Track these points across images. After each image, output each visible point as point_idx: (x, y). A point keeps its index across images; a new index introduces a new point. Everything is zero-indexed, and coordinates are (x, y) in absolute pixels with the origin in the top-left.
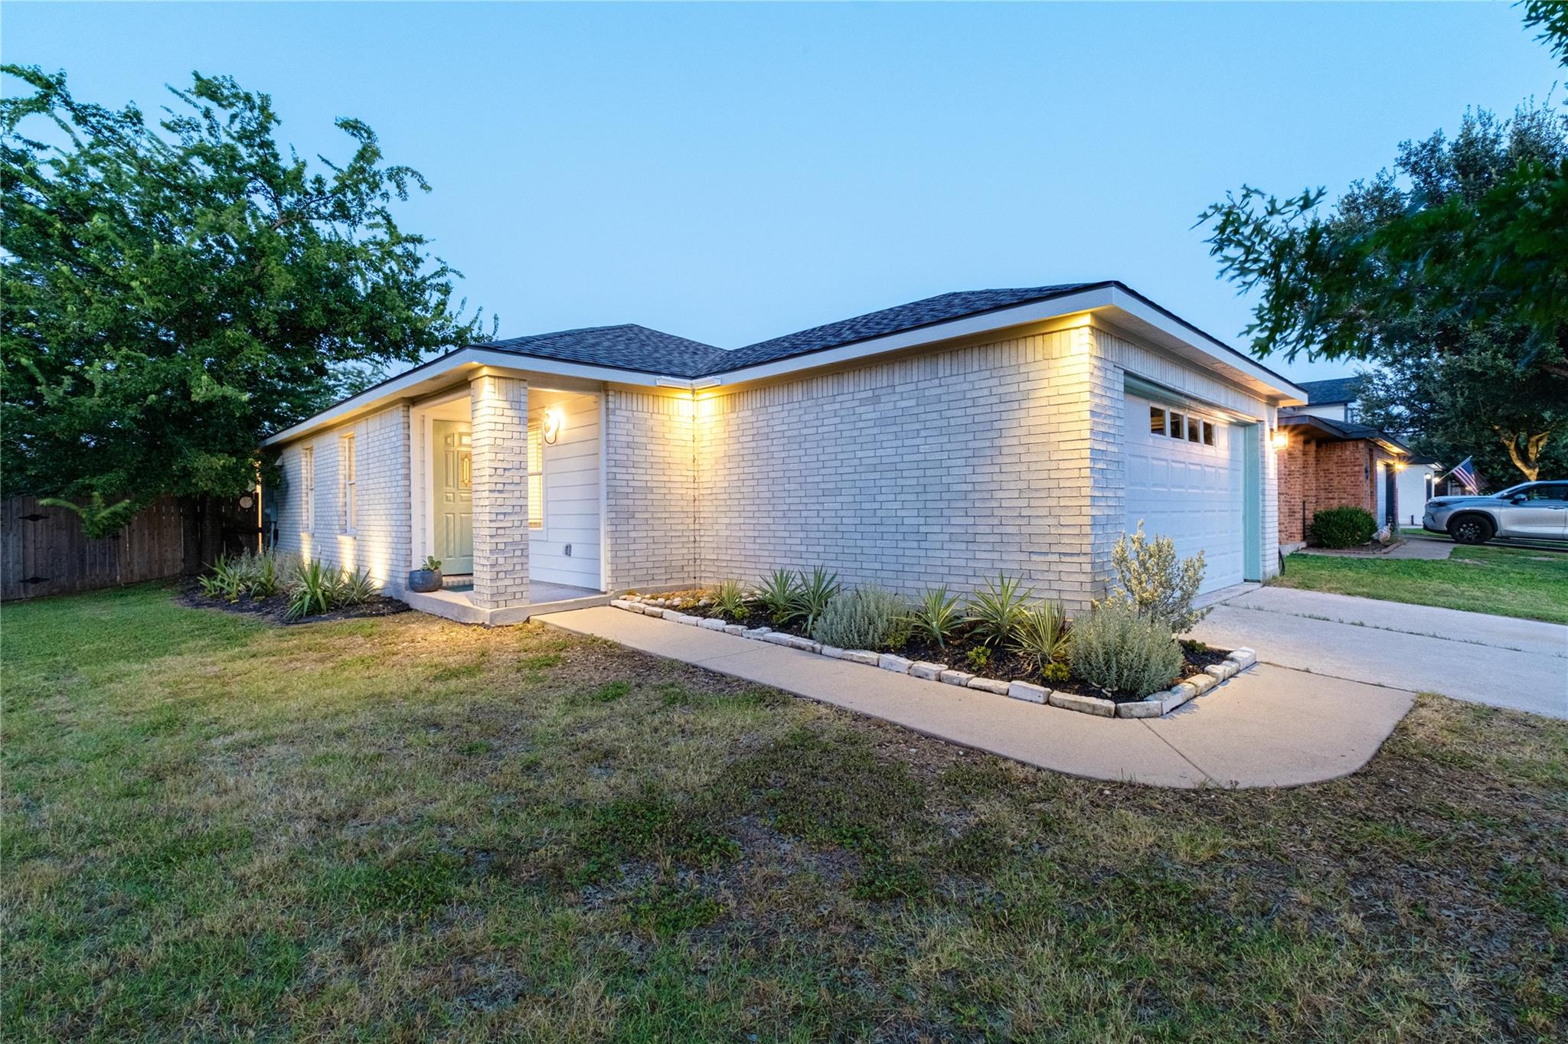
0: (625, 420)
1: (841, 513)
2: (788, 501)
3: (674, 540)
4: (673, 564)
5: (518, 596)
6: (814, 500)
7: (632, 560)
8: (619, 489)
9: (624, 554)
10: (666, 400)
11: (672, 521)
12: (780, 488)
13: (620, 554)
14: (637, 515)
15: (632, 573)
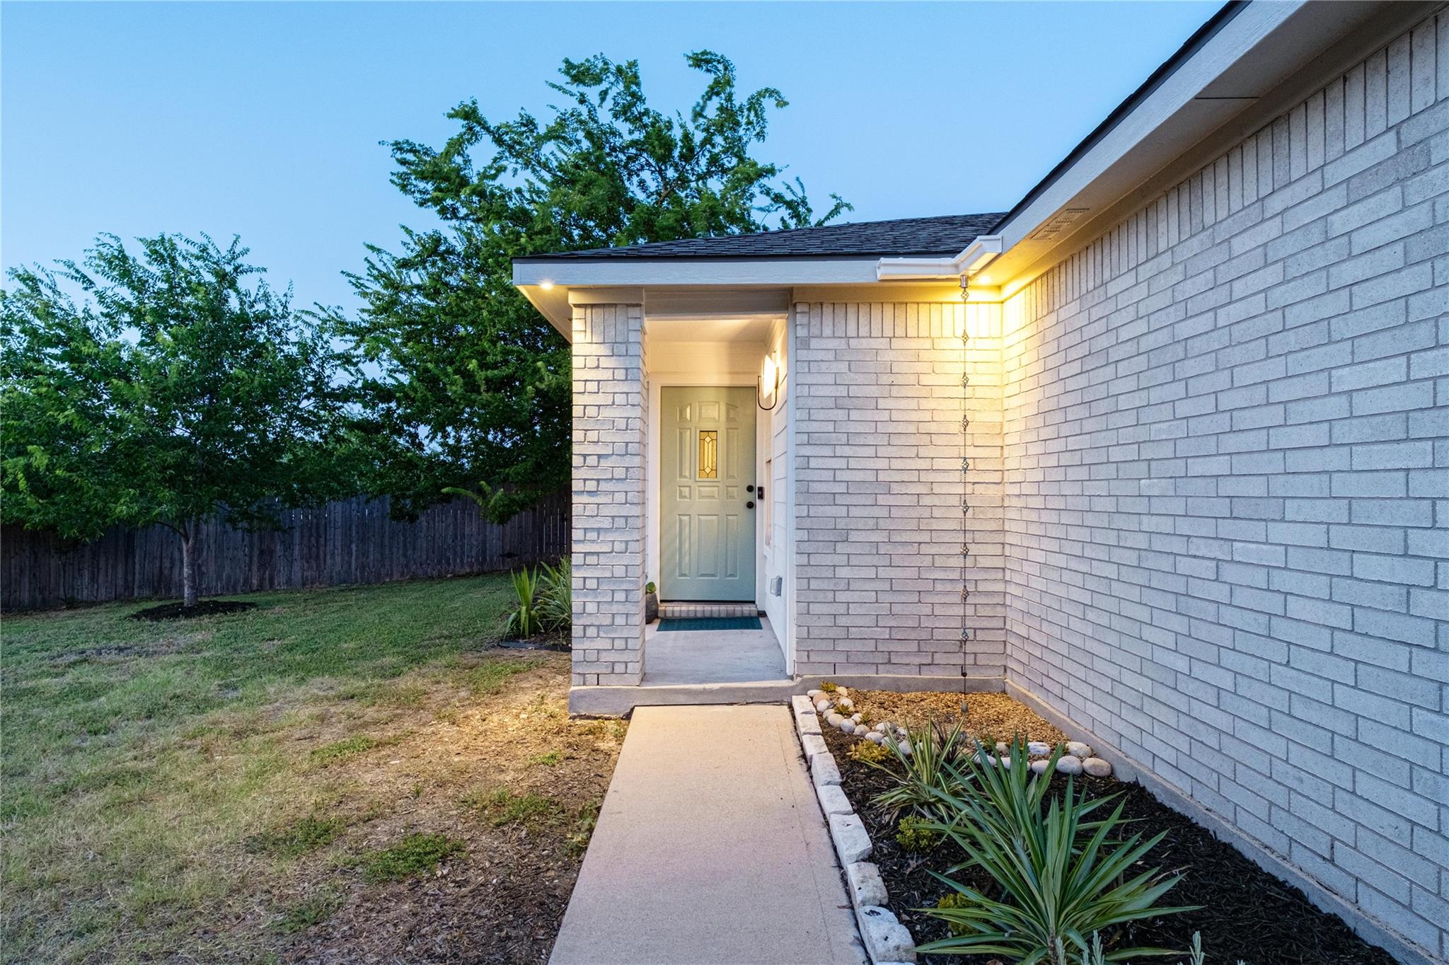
0: (831, 356)
1: (1283, 581)
2: (1149, 524)
3: (939, 587)
4: (938, 634)
5: (619, 668)
6: (1207, 528)
7: (842, 621)
8: (816, 487)
9: (825, 609)
10: (924, 308)
11: (934, 549)
12: (1131, 488)
13: (815, 608)
14: (854, 536)
15: (841, 646)
